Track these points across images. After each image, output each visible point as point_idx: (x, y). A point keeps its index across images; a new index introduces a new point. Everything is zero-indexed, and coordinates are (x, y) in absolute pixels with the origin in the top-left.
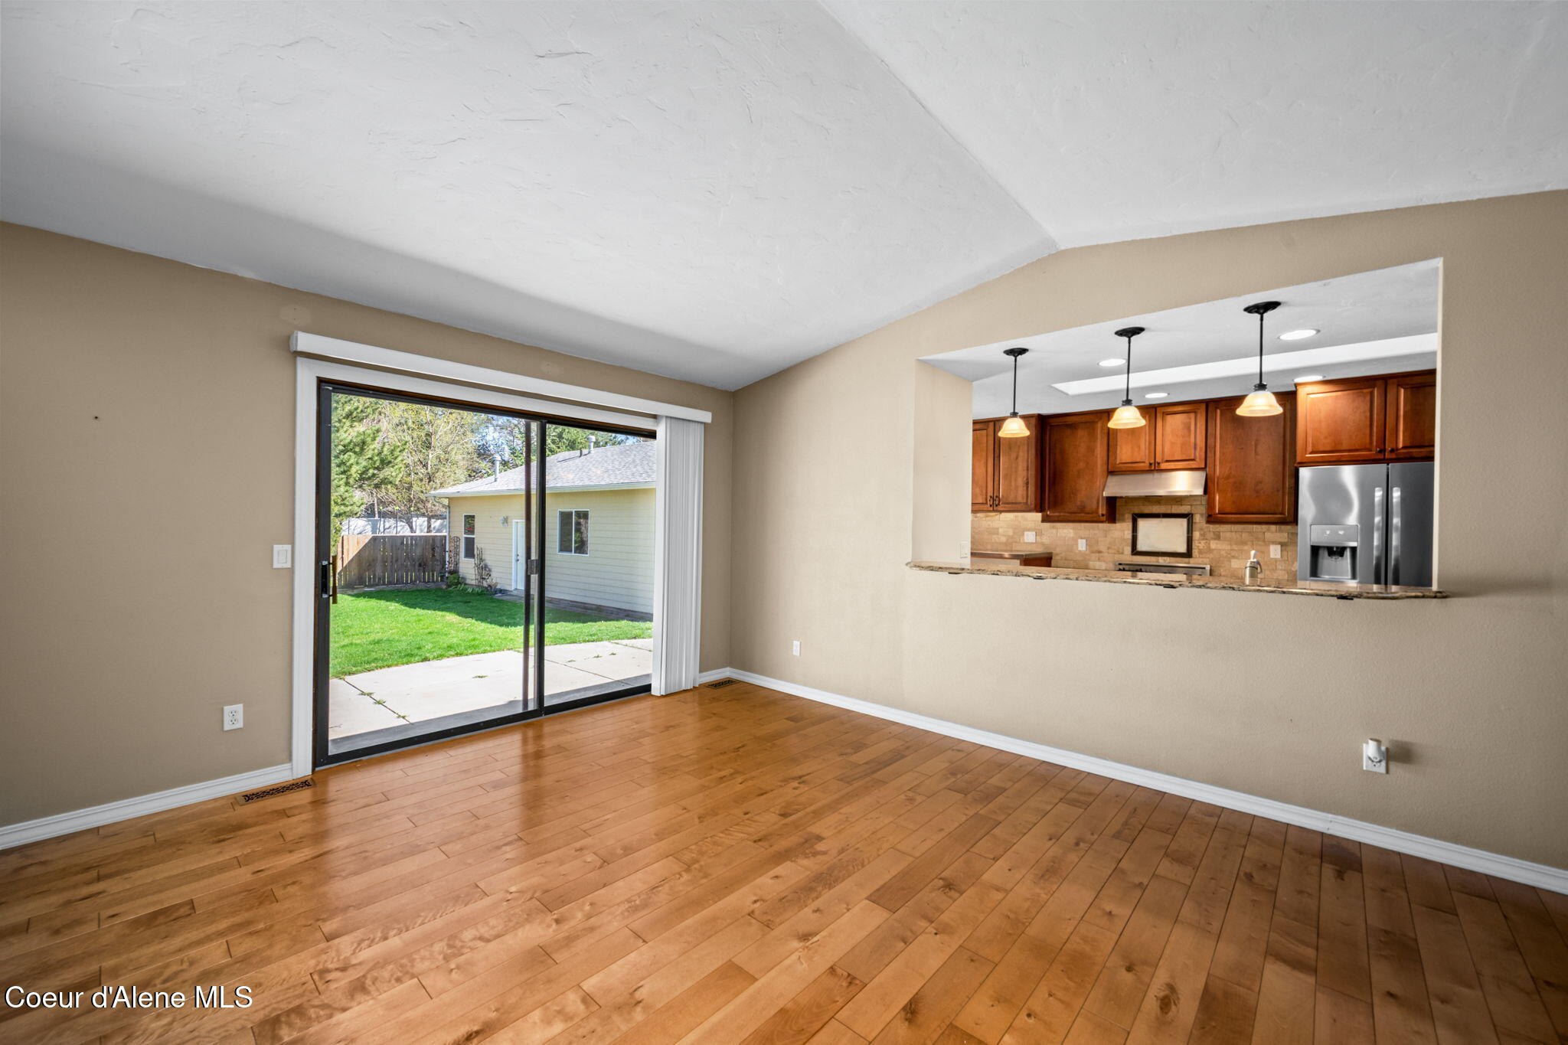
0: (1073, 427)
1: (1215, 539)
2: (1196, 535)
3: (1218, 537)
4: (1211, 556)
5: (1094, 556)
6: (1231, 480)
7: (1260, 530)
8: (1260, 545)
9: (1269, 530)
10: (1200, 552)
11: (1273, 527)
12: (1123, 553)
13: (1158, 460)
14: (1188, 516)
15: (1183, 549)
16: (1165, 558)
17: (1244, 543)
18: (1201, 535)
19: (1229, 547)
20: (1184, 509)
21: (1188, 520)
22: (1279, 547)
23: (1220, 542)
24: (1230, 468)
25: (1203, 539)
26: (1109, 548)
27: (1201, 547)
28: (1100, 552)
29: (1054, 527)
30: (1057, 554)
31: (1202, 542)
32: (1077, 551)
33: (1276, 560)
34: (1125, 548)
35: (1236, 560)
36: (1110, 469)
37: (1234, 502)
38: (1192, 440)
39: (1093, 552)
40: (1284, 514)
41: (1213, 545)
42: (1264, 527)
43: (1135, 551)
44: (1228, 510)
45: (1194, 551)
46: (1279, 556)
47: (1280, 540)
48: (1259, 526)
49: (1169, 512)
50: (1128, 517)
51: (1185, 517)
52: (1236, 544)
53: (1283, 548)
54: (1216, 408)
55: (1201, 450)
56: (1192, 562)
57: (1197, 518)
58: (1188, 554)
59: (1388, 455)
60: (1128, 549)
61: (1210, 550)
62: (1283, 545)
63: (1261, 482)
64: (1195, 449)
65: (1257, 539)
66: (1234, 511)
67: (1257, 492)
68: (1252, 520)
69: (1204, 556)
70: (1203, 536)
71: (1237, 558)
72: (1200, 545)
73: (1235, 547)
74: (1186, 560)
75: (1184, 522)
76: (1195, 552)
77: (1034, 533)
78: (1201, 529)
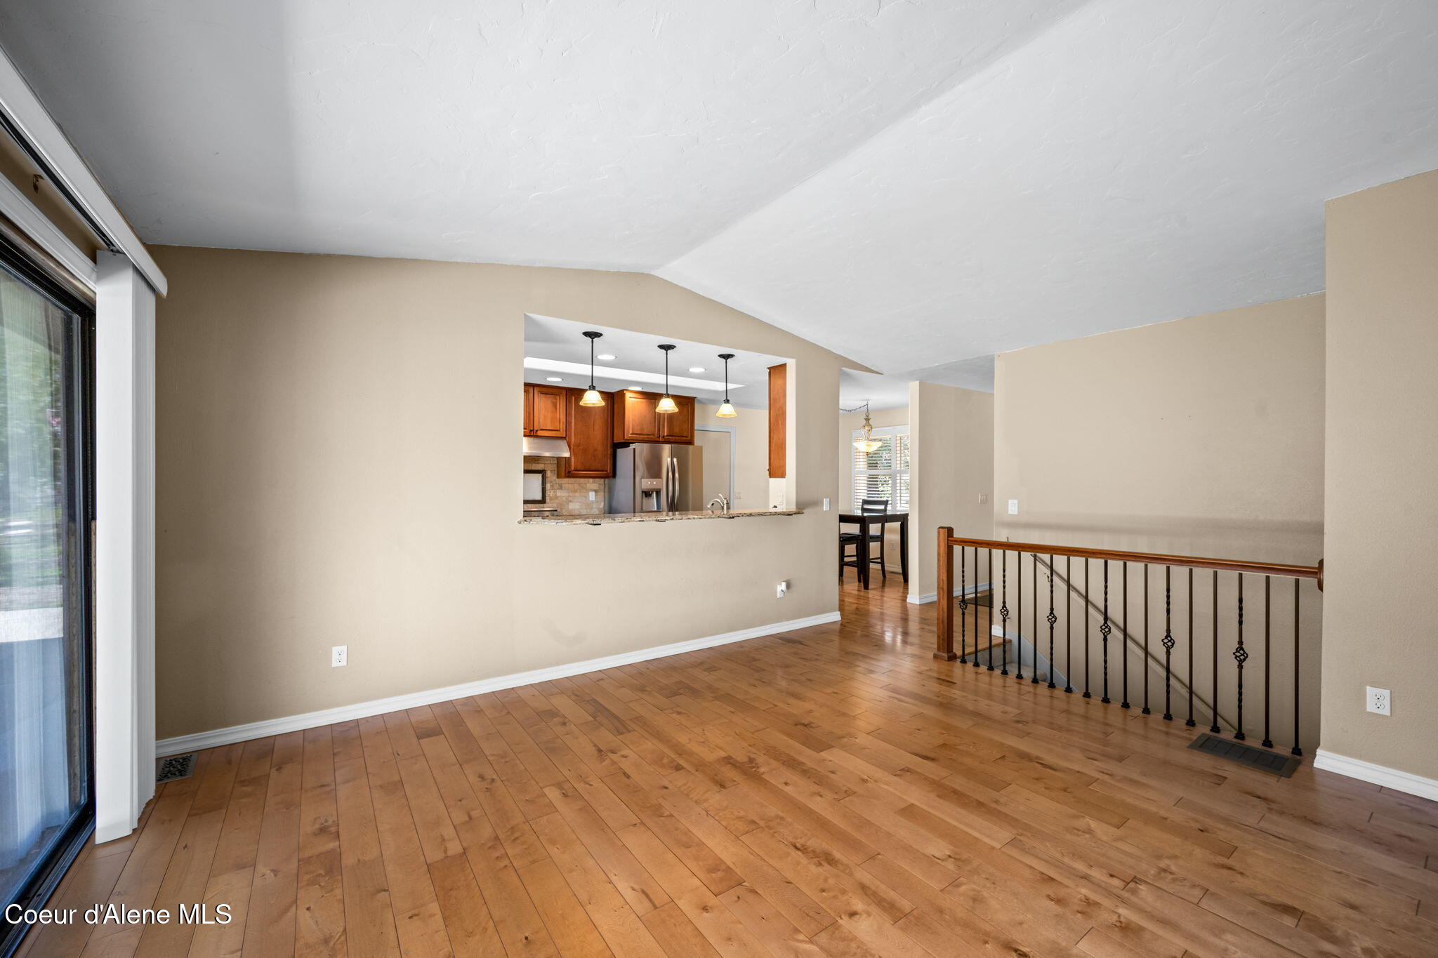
1: (558, 489)
2: (548, 486)
3: (561, 487)
4: (557, 501)
6: (581, 448)
7: (584, 482)
8: (584, 492)
9: (588, 482)
10: (551, 499)
11: (591, 480)
13: (536, 428)
14: (542, 472)
15: (539, 497)
17: (575, 491)
18: (550, 486)
19: (567, 495)
20: (540, 467)
21: (543, 475)
22: (594, 493)
23: (562, 491)
24: (580, 439)
25: (552, 489)
27: (551, 495)
31: (552, 491)
33: (592, 502)
37: (582, 463)
38: (558, 416)
40: (606, 471)
41: (559, 493)
42: (586, 480)
44: (579, 468)
45: (546, 498)
46: (594, 499)
47: (606, 488)
48: (584, 479)
49: (530, 469)
52: (572, 492)
53: (596, 494)
54: (572, 395)
55: (563, 423)
56: (547, 507)
57: (549, 474)
58: (543, 501)
59: (661, 439)
61: (557, 497)
62: (596, 491)
63: (596, 450)
64: (560, 422)
65: (582, 488)
66: (582, 469)
67: (594, 456)
68: (582, 475)
69: (553, 502)
70: (553, 487)
72: (550, 493)
73: (571, 494)
74: (542, 505)
75: (539, 476)
76: (548, 499)
78: (551, 482)
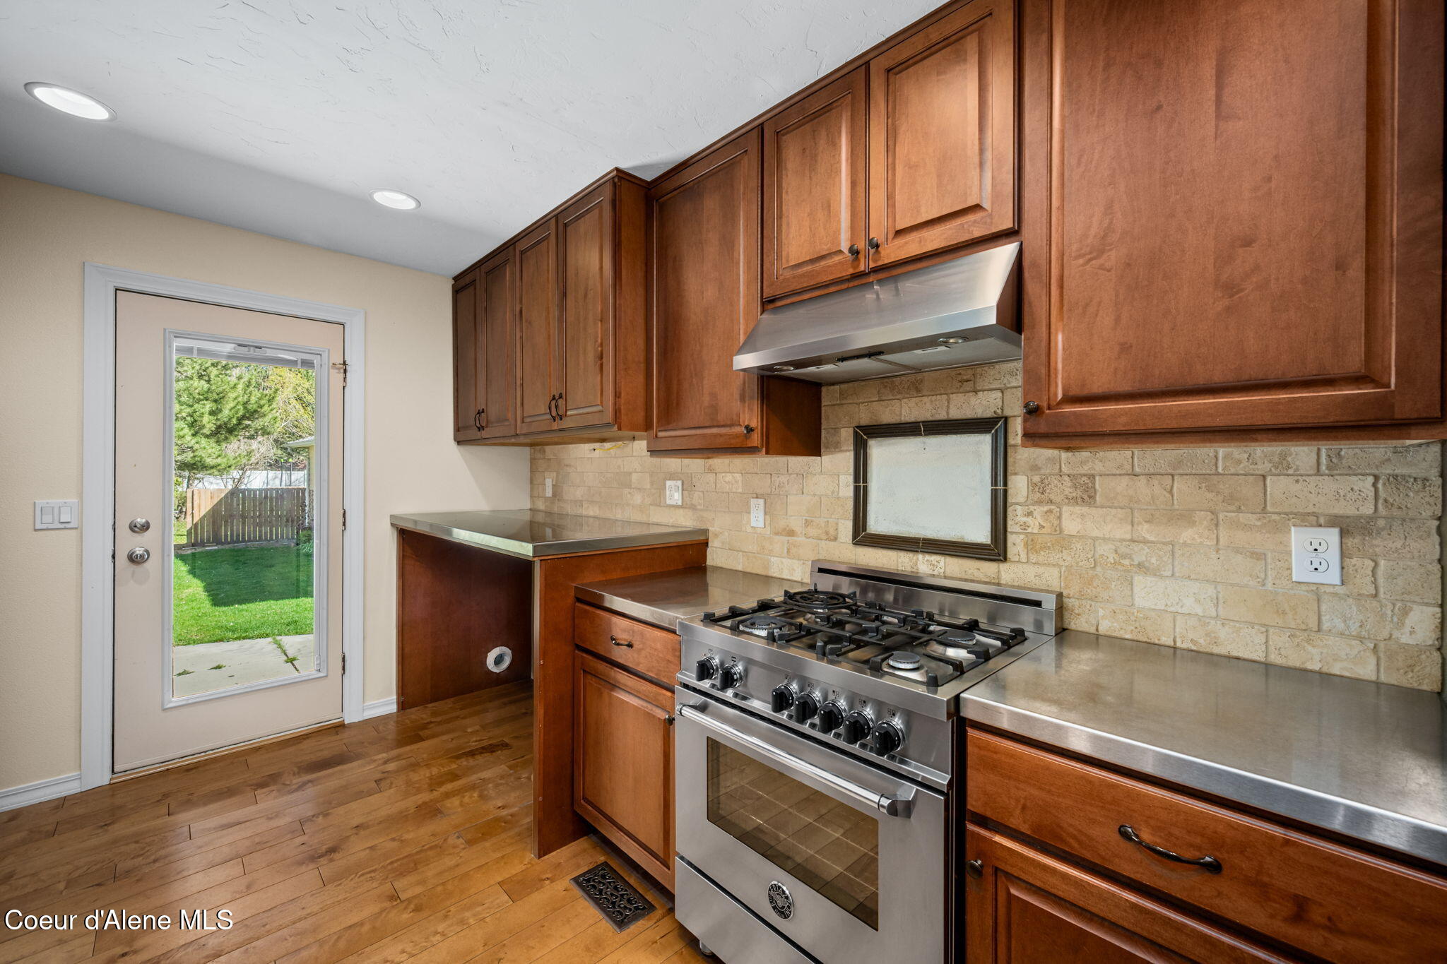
0: (693, 191)
1: (1073, 501)
2: (1019, 488)
3: (1086, 494)
5: (780, 543)
7: (1244, 466)
8: (1247, 527)
9: (1282, 467)
10: (1032, 545)
11: (1303, 453)
12: (835, 539)
13: (876, 234)
14: (996, 427)
15: (980, 533)
16: (934, 558)
17: (1181, 518)
18: (1032, 486)
19: (1123, 532)
20: (983, 403)
21: (997, 441)
22: (1331, 537)
23: (1093, 511)
24: (1109, 209)
25: (1039, 502)
26: (808, 523)
27: (1034, 528)
28: (791, 533)
29: (711, 470)
30: (716, 535)
31: (1038, 511)
32: (749, 529)
33: (1317, 592)
34: (841, 528)
35: (1150, 579)
36: (768, 293)
37: (1125, 348)
39: (777, 534)
41: (1072, 521)
42: (1263, 453)
43: (862, 536)
44: (1107, 389)
45: (1011, 539)
46: (1333, 576)
47: (1340, 509)
49: (942, 415)
50: (846, 435)
51: (987, 431)
52: (1150, 521)
53: (1350, 542)
55: (1000, 165)
56: (1007, 577)
58: (996, 550)
60: (846, 528)
61: (1061, 540)
62: (1346, 525)
64: (981, 165)
65: (1233, 502)
66: (1125, 387)
67: (1230, 288)
68: (1205, 424)
69: (1041, 557)
70: (1040, 489)
71: (1155, 572)
72: (1029, 520)
73: (1145, 531)
74: (988, 568)
75: (982, 446)
76: (1016, 544)
77: (679, 483)
78: (1035, 470)
